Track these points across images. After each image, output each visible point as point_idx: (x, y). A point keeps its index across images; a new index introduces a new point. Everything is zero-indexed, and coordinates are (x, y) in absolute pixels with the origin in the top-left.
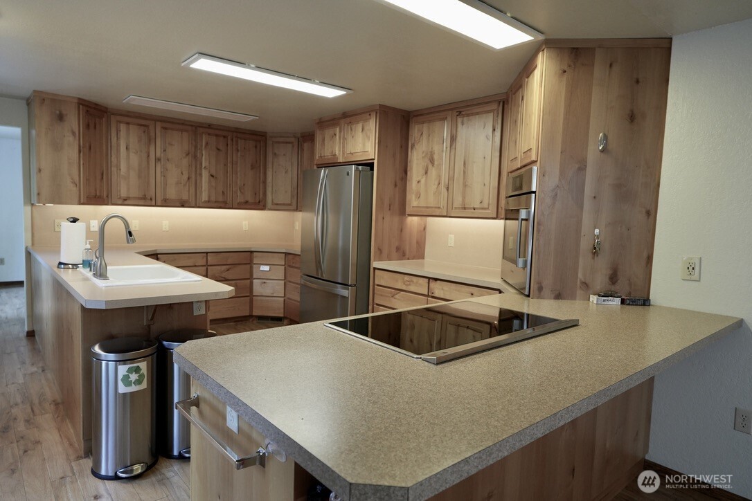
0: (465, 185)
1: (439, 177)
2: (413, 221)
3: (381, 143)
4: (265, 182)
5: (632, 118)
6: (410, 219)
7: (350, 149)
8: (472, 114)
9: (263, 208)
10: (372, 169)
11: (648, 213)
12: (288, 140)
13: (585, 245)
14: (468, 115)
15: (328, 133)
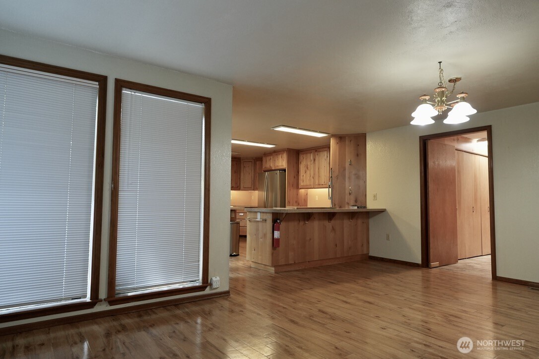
0: (319, 176)
1: (310, 174)
2: (302, 191)
3: (289, 162)
4: (240, 178)
5: (358, 155)
6: (301, 190)
7: (277, 164)
8: (320, 151)
9: (239, 190)
10: (285, 172)
11: (364, 182)
12: (250, 160)
13: (347, 192)
14: (319, 152)
15: (268, 158)
